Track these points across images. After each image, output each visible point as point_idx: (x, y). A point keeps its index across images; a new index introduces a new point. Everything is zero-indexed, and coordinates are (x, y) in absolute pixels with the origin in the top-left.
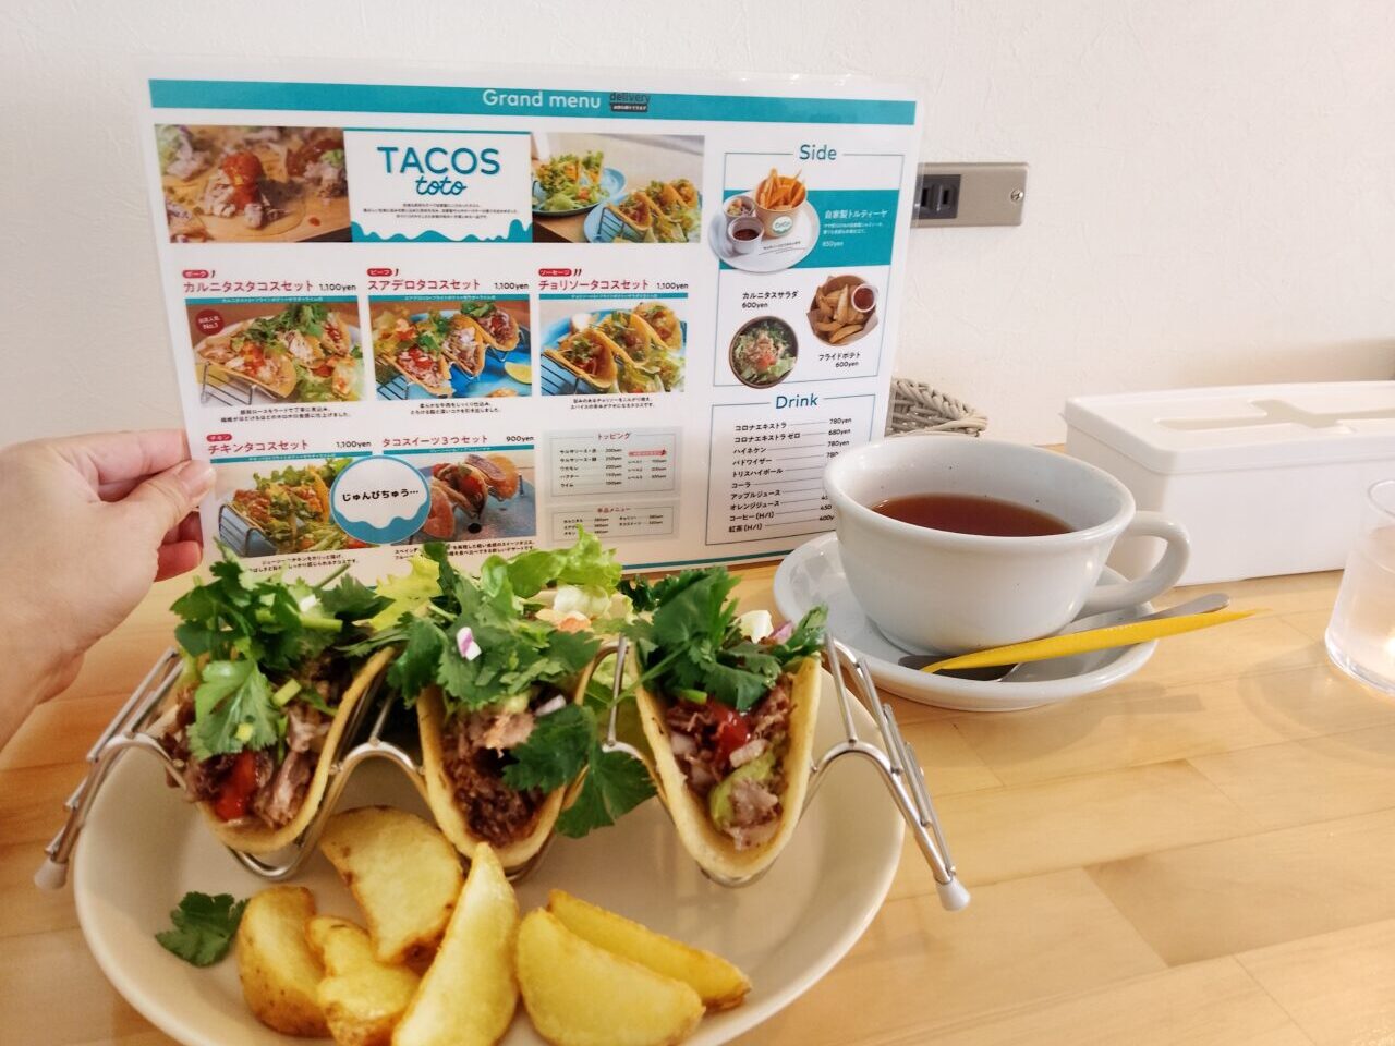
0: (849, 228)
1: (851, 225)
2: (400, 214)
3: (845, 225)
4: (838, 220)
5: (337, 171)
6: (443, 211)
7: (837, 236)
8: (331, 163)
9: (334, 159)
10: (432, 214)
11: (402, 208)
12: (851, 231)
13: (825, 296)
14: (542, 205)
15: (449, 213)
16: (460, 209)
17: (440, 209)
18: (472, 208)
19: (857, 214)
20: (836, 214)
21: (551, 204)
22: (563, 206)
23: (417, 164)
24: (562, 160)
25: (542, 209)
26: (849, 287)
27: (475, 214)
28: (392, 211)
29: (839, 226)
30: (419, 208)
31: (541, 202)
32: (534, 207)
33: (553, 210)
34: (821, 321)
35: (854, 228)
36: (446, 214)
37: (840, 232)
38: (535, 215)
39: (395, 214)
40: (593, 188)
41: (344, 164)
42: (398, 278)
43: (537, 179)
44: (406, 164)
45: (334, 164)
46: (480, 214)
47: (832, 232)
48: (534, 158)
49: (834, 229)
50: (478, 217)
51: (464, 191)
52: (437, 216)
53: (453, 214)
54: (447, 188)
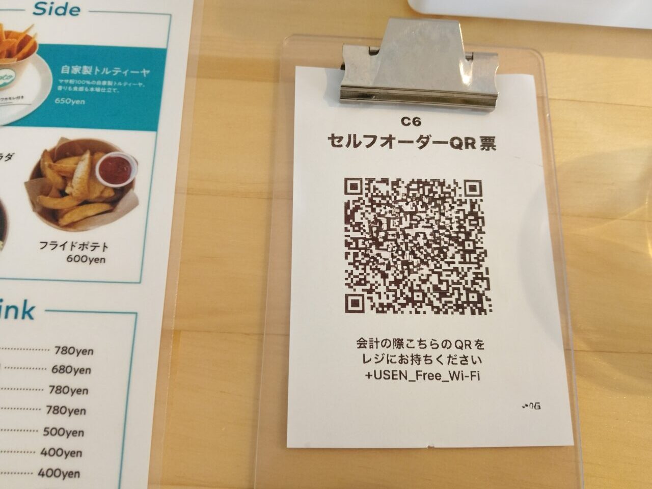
0: (95, 86)
1: (99, 83)
3: (88, 82)
4: (80, 76)
7: (78, 92)
12: (98, 90)
13: (54, 162)
19: (106, 71)
20: (76, 70)
26: (92, 154)
29: (79, 82)
34: (47, 195)
35: (101, 86)
37: (81, 89)
47: (70, 89)
49: (73, 86)
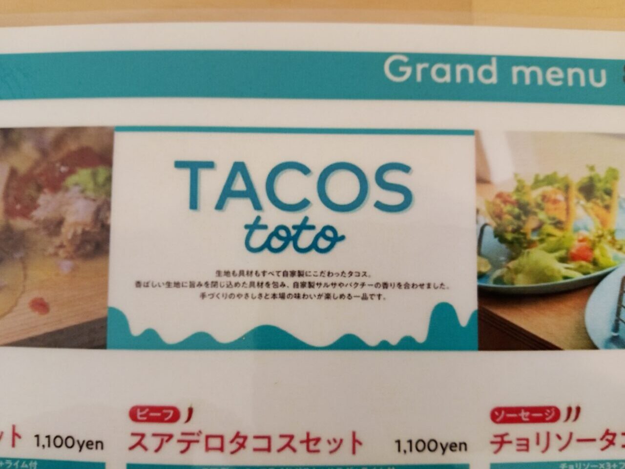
2: (209, 290)
5: (92, 207)
6: (296, 285)
8: (83, 191)
9: (91, 185)
10: (271, 290)
11: (213, 277)
14: (498, 273)
15: (307, 291)
16: (329, 280)
17: (289, 281)
18: (354, 279)
21: (517, 271)
22: (541, 274)
23: (250, 193)
24: (537, 183)
25: (499, 280)
27: (359, 291)
28: (192, 285)
30: (248, 279)
31: (496, 265)
32: (481, 276)
33: (522, 282)
36: (301, 291)
38: (484, 294)
39: (198, 291)
40: (601, 237)
41: (109, 194)
42: (191, 427)
43: (488, 220)
44: (228, 193)
45: (90, 193)
46: (368, 290)
48: (482, 180)
50: (364, 298)
51: (339, 245)
52: (282, 296)
53: (316, 291)
54: (306, 239)
